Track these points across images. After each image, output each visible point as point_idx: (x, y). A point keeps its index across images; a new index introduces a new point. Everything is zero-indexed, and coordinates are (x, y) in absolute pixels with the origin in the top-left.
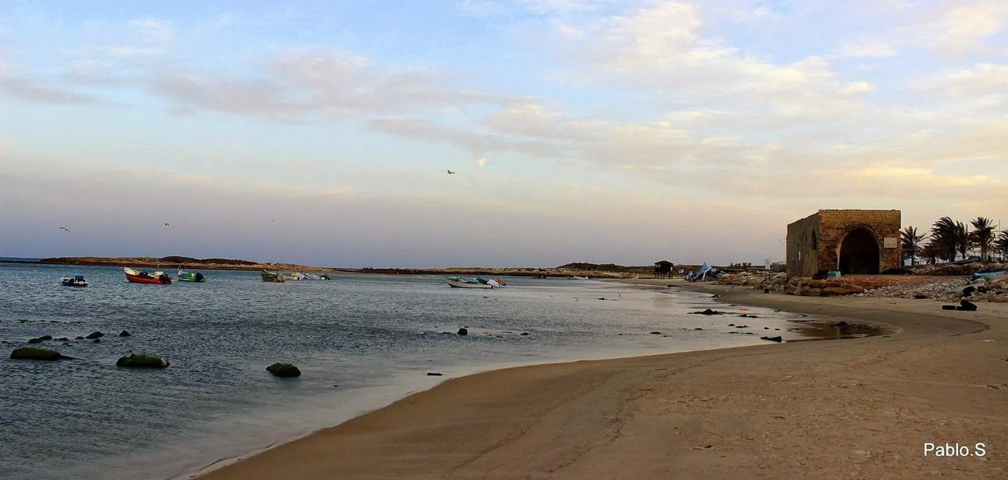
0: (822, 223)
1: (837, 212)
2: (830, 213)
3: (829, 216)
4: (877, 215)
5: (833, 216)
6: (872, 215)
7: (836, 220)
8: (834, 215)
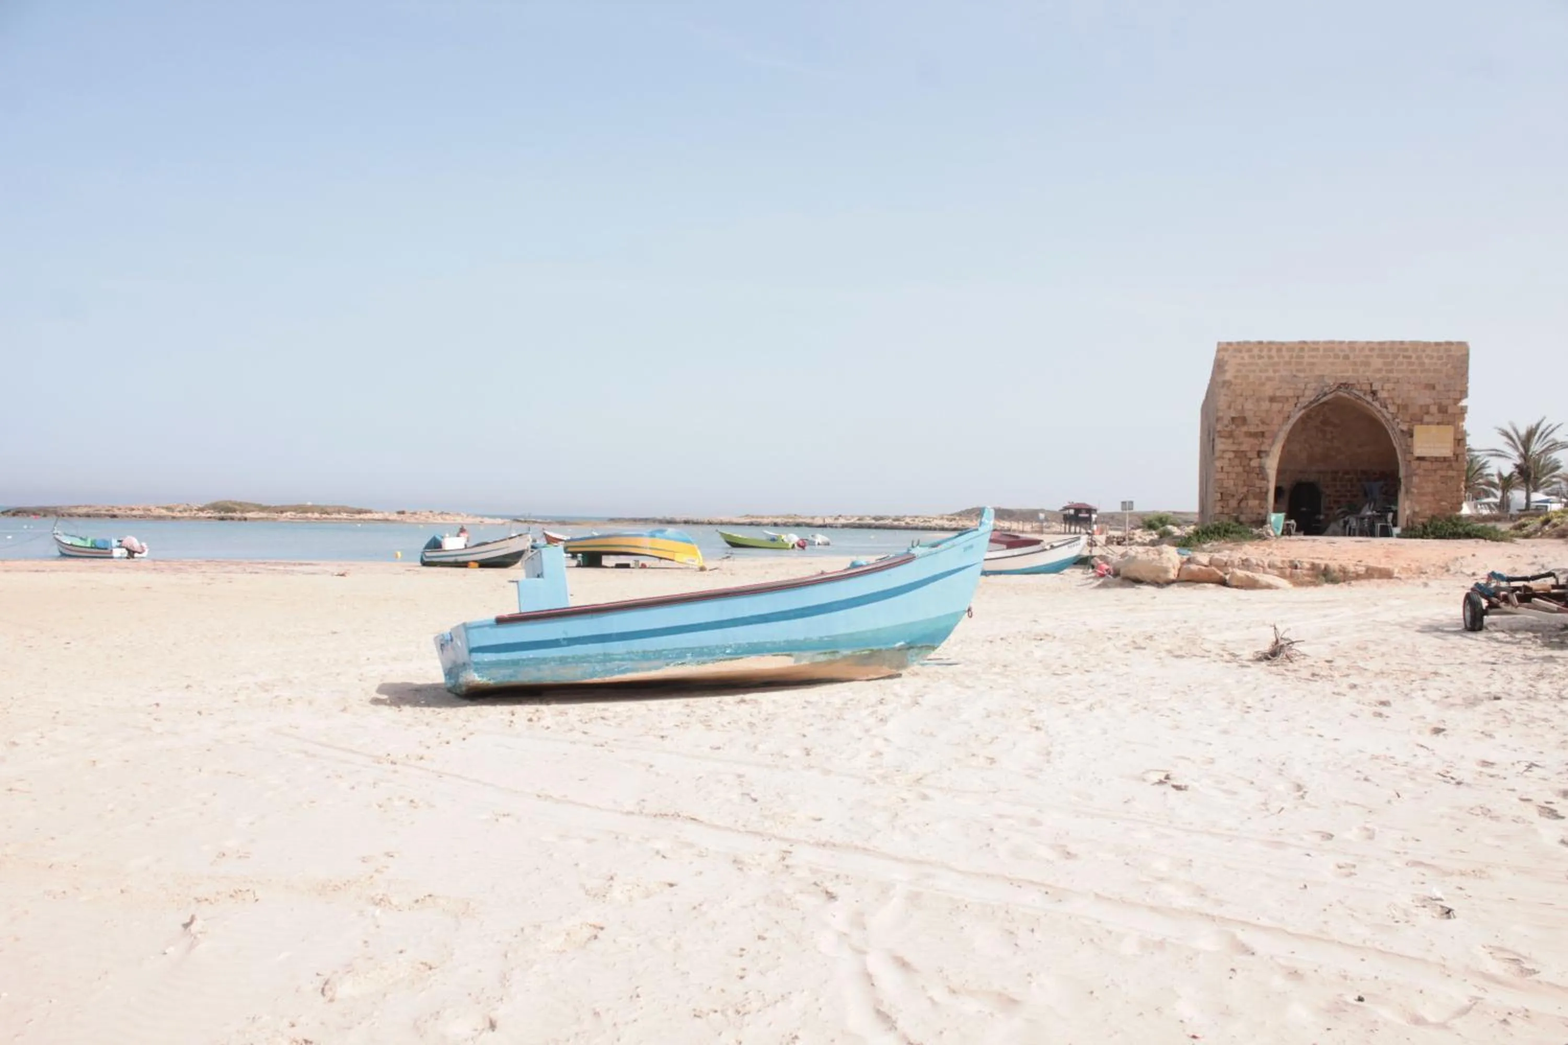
0: (1224, 382)
1: (1270, 350)
2: (1250, 350)
3: (1247, 360)
4: (1396, 357)
5: (1260, 361)
6: (1379, 356)
7: (1267, 371)
8: (1260, 357)
